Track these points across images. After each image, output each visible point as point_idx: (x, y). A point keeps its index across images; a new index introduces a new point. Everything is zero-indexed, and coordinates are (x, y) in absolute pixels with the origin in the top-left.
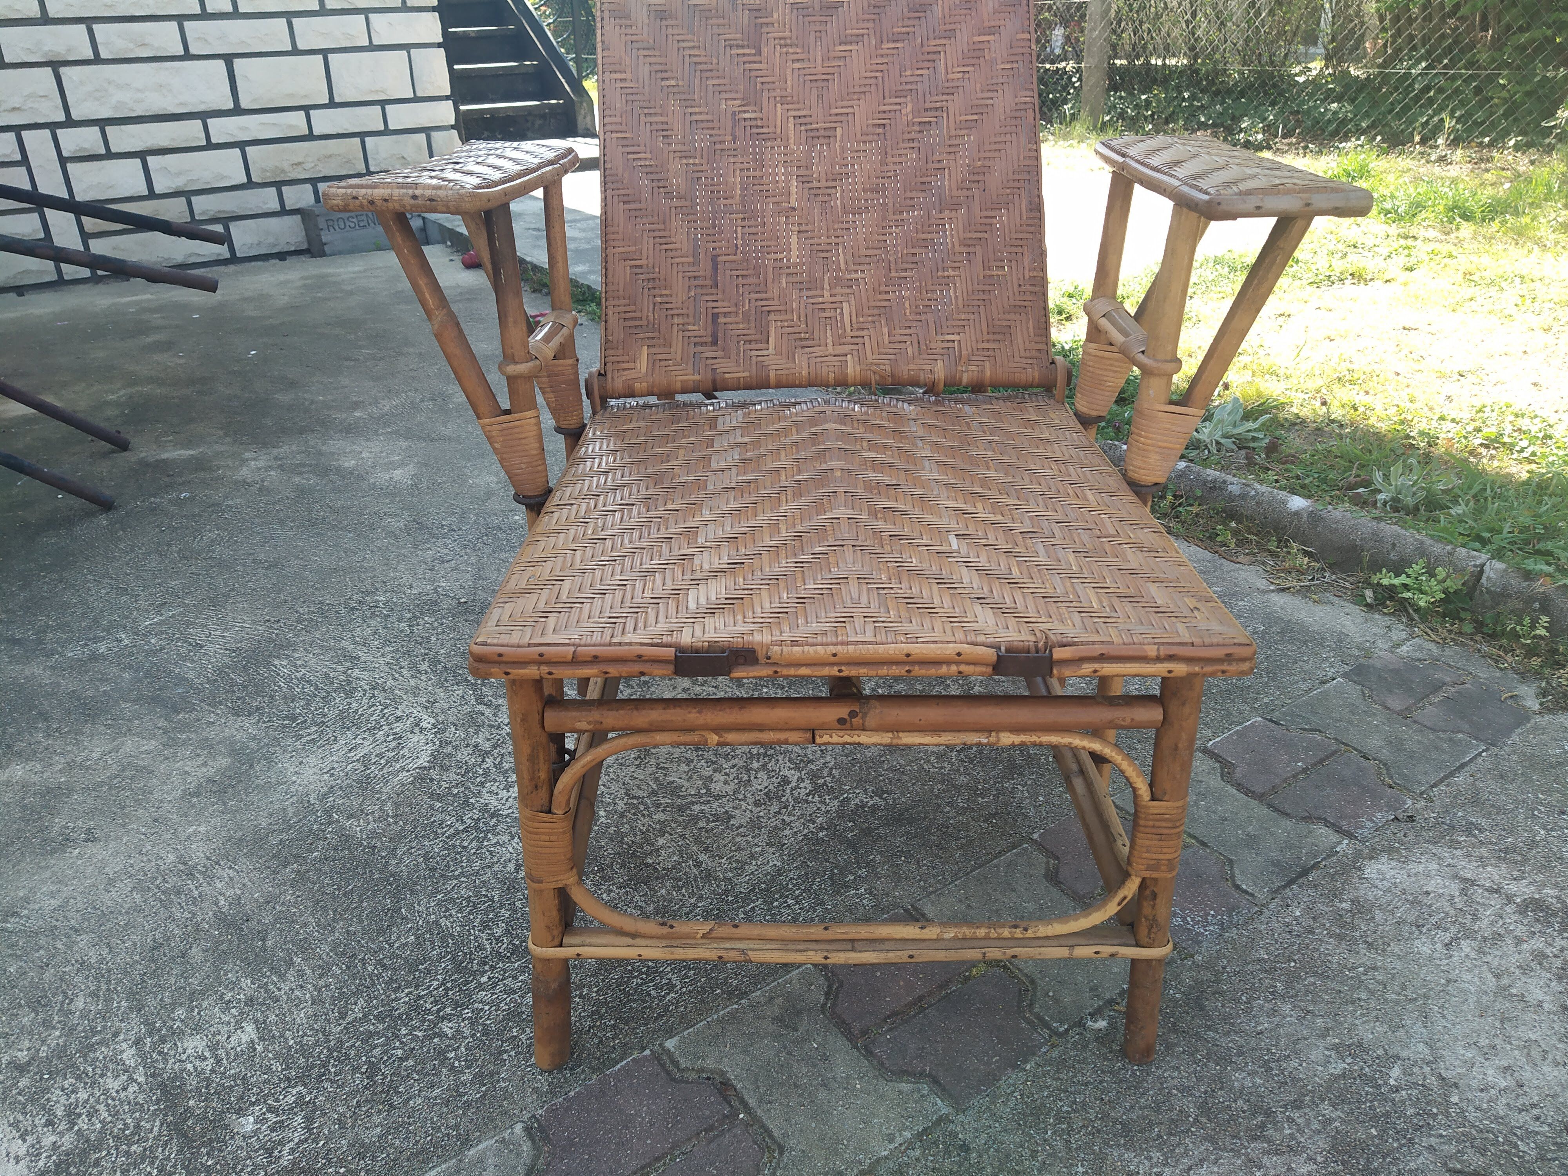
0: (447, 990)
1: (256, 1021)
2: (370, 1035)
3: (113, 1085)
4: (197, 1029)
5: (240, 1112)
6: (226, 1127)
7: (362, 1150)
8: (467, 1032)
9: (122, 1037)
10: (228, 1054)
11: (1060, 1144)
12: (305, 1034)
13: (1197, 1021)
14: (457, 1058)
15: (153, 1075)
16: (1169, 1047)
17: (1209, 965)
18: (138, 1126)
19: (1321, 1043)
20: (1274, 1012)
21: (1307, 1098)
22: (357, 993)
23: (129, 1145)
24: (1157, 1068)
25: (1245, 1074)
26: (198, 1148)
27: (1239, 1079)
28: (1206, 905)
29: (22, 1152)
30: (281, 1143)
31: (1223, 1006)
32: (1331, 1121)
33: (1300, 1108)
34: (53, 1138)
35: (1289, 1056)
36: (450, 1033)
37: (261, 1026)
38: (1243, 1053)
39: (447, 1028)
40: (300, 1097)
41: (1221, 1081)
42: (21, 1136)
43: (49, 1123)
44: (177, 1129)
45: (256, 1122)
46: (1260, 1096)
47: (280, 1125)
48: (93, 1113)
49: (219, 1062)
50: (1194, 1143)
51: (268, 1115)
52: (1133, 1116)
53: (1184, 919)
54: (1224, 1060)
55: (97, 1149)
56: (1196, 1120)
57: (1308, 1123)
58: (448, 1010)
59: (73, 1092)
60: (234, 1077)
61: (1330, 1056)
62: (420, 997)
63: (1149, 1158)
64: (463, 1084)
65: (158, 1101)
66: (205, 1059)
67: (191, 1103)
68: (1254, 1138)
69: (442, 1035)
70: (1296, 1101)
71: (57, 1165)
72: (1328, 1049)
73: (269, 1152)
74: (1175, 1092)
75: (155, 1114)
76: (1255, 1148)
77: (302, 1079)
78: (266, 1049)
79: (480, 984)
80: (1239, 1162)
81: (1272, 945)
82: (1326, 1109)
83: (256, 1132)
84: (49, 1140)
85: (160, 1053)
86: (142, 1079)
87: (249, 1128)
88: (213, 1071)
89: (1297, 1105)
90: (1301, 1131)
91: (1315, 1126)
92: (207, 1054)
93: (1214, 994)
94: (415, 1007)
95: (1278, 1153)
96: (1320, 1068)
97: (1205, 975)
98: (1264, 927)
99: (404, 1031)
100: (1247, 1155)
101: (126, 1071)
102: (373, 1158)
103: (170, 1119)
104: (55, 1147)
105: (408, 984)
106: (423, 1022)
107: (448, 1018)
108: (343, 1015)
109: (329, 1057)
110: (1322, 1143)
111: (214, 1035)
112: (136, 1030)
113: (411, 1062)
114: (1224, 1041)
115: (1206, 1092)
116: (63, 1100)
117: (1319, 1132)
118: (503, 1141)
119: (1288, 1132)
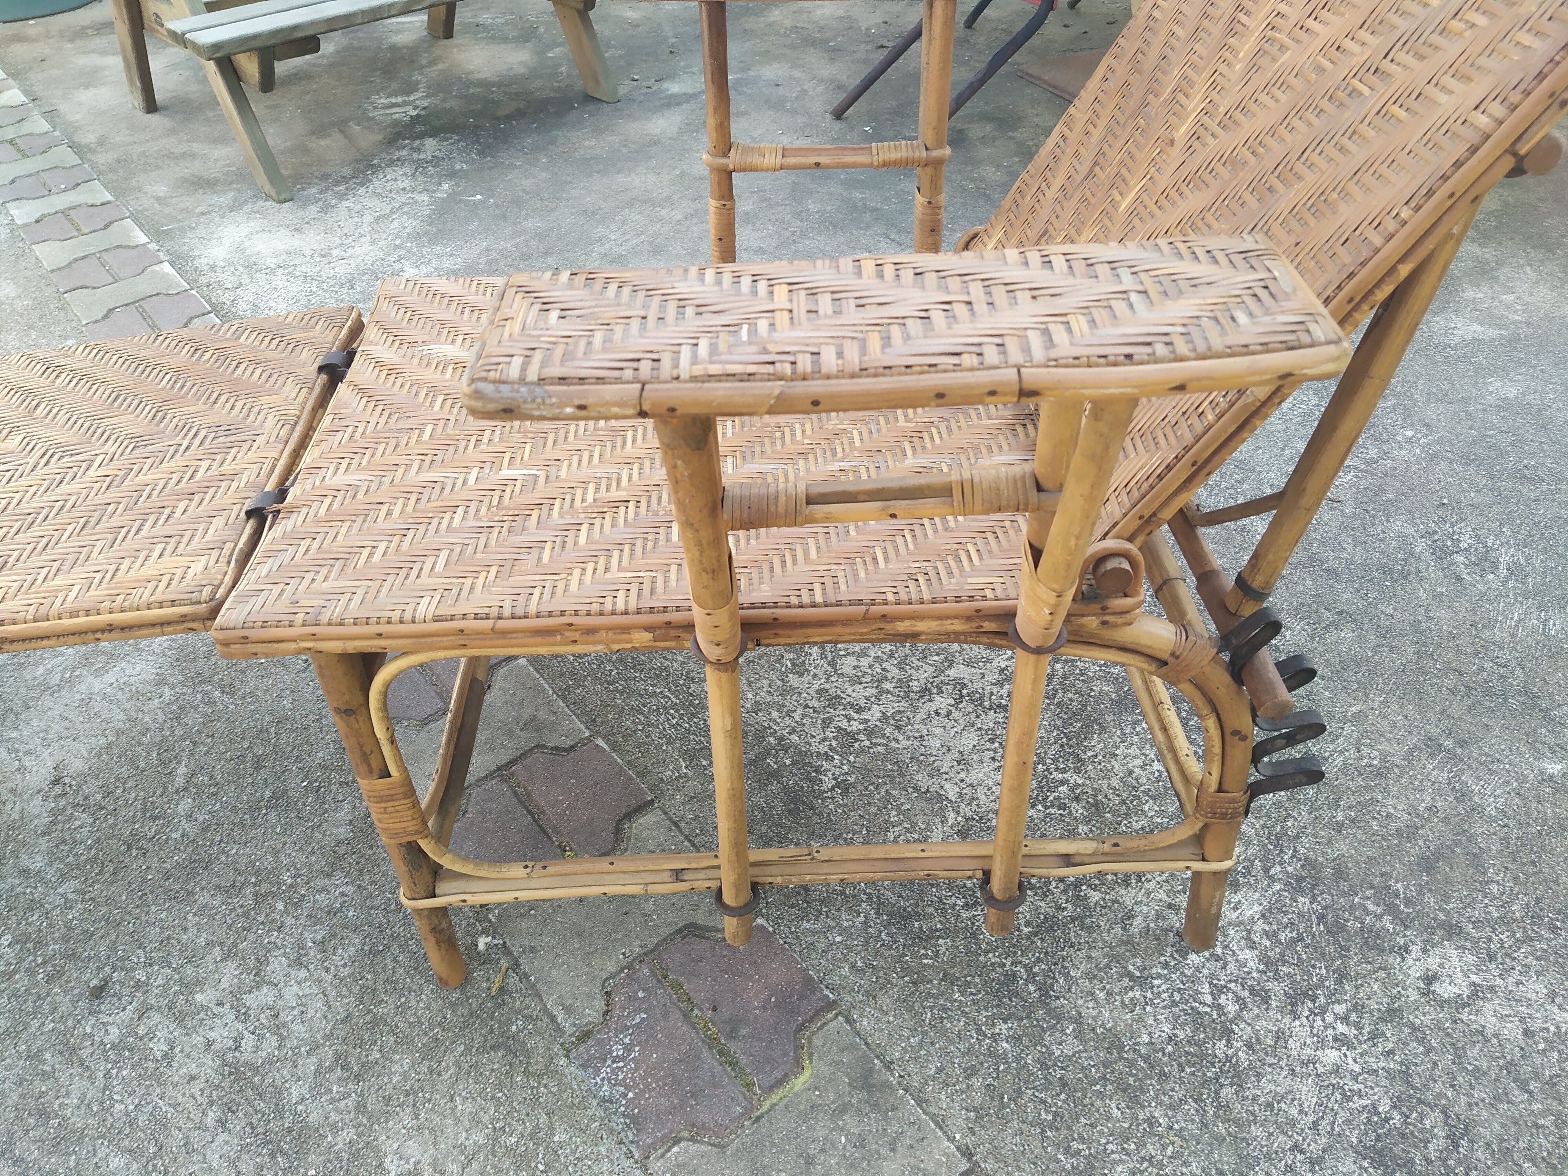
11: (377, 902)
13: (479, 1040)
16: (453, 1006)
17: (550, 1070)
19: (426, 1158)
20: (475, 1120)
21: (365, 1120)
24: (432, 990)
25: (406, 1068)
27: (402, 1062)
28: (643, 1091)
31: (493, 1070)
32: (335, 1134)
33: (357, 1108)
35: (417, 1118)
38: (431, 1073)
41: (404, 1042)
46: (379, 1076)
50: (348, 1004)
52: (388, 961)
53: (621, 1059)
54: (427, 1053)
56: (370, 1011)
57: (339, 1112)
61: (407, 1162)
63: (345, 966)
68: (338, 1056)
70: (365, 1107)
72: (417, 1163)
74: (403, 1000)
76: (328, 1055)
80: (319, 1037)
81: (574, 1152)
82: (349, 1134)
89: (360, 1108)
90: (332, 1101)
91: (334, 1117)
93: (511, 1065)
95: (317, 1073)
96: (395, 1146)
97: (537, 1065)
98: (603, 1150)
100: (323, 1045)
110: (315, 1117)
114: (449, 1060)
115: (396, 1026)
117: (327, 1118)
119: (335, 1089)
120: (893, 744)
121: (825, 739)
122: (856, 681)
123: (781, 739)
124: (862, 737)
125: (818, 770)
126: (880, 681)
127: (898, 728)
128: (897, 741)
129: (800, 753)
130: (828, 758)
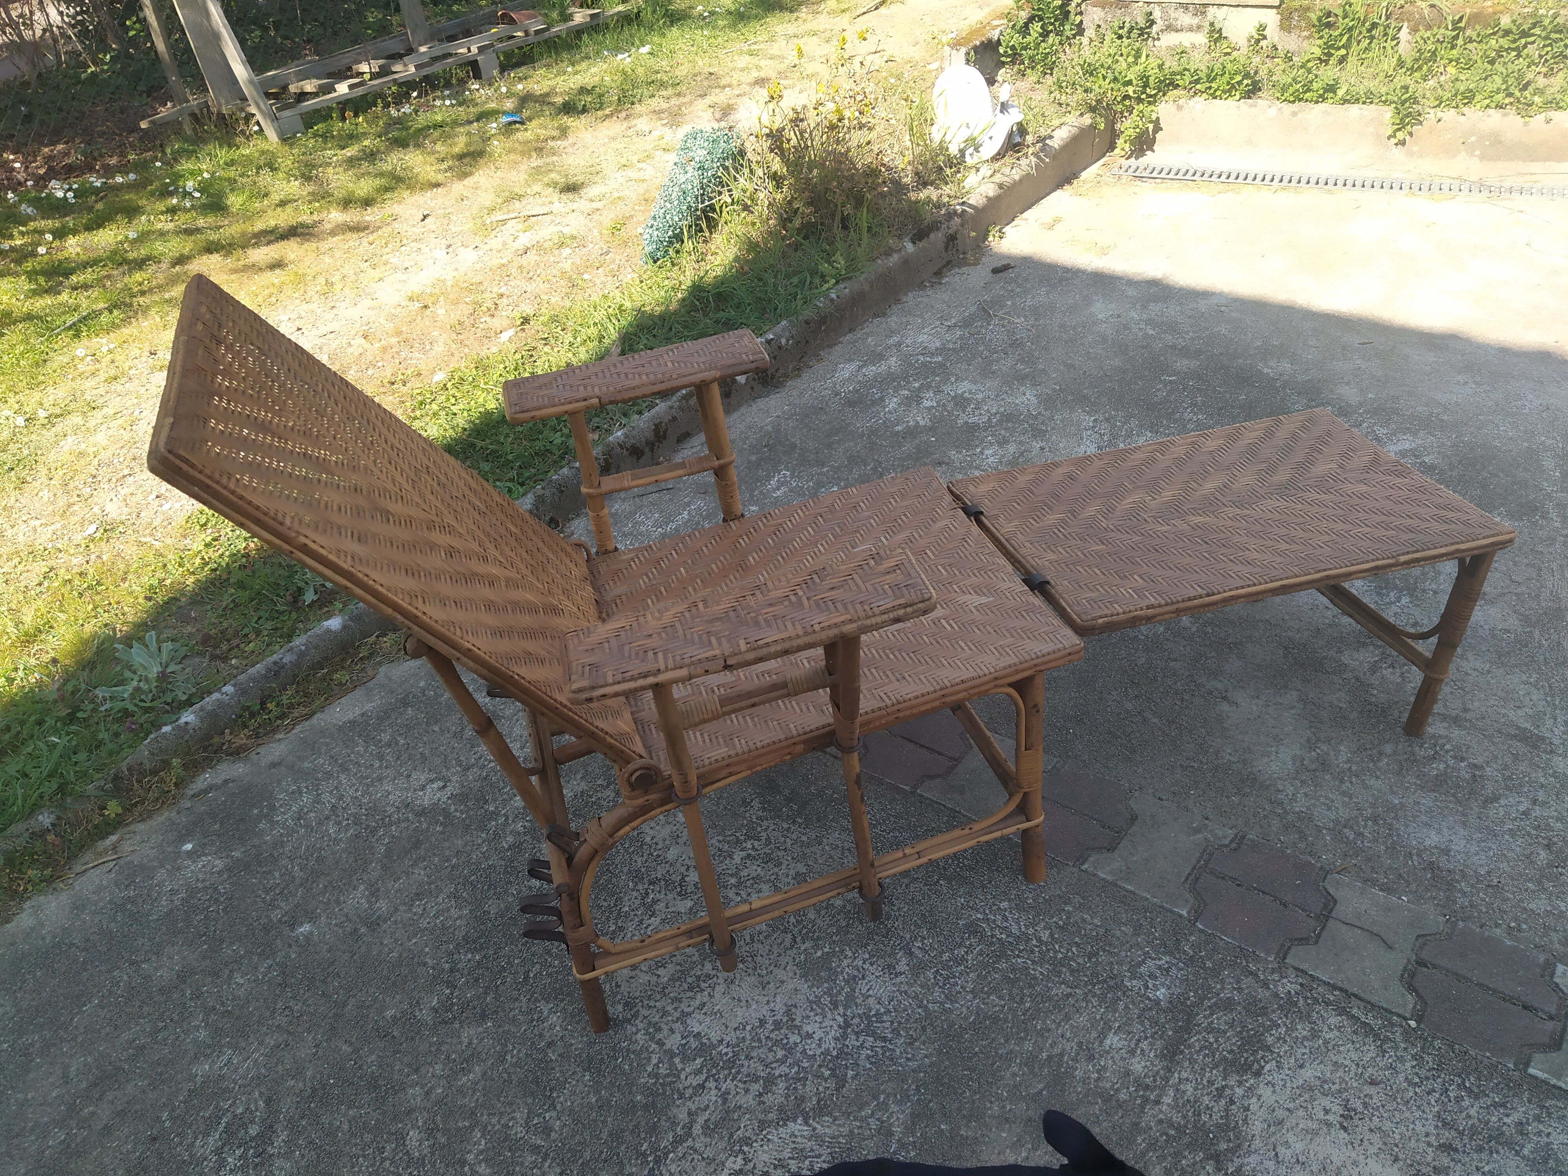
0: (1020, 951)
1: (1101, 1042)
2: (1072, 971)
3: (1189, 1088)
4: (1127, 1073)
5: (1157, 1002)
6: (1170, 1002)
7: (1138, 929)
8: (1042, 925)
9: (1161, 1116)
10: (1131, 1040)
12: (1094, 1007)
14: (1061, 919)
15: (1170, 1071)
18: (1201, 1050)
22: (1050, 999)
23: (1211, 1044)
26: (1189, 1007)
29: (1254, 1100)
30: (1160, 968)
34: (1237, 1090)
36: (1047, 933)
37: (1102, 1037)
39: (1045, 936)
40: (1131, 979)
42: (1248, 1110)
43: (1232, 1102)
44: (1188, 1028)
45: (1158, 989)
47: (1152, 976)
48: (1211, 1083)
49: (1139, 1041)
51: (1150, 986)
55: (1225, 1059)
58: (1034, 942)
59: (1208, 1109)
60: (1142, 1023)
62: (1033, 962)
64: (1074, 907)
65: (1182, 1052)
66: (1142, 1050)
67: (1170, 1033)
69: (1051, 935)
71: (1246, 1071)
73: (1167, 970)
75: (1189, 1047)
77: (1120, 986)
78: (1116, 1020)
79: (1008, 936)
83: (1163, 984)
84: (1239, 1091)
85: (1155, 1081)
86: (1176, 1075)
87: (1163, 990)
88: (1146, 1038)
92: (1139, 1051)
94: (1041, 961)
99: (1060, 956)
101: (1178, 1090)
102: (1138, 920)
103: (1186, 1036)
104: (1240, 1083)
105: (1028, 974)
106: (1048, 950)
107: (1039, 940)
108: (1069, 995)
109: (1099, 982)
111: (1125, 1059)
112: (1151, 1112)
113: (1077, 939)
116: (1215, 1109)
118: (1096, 868)
120: (721, 838)
121: (766, 830)
122: (757, 879)
123: (794, 822)
124: (742, 838)
125: (764, 809)
126: (740, 883)
127: (720, 850)
128: (719, 841)
129: (779, 817)
130: (760, 818)
